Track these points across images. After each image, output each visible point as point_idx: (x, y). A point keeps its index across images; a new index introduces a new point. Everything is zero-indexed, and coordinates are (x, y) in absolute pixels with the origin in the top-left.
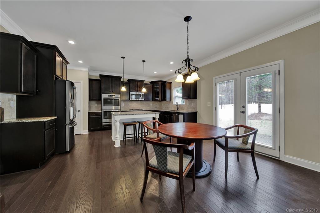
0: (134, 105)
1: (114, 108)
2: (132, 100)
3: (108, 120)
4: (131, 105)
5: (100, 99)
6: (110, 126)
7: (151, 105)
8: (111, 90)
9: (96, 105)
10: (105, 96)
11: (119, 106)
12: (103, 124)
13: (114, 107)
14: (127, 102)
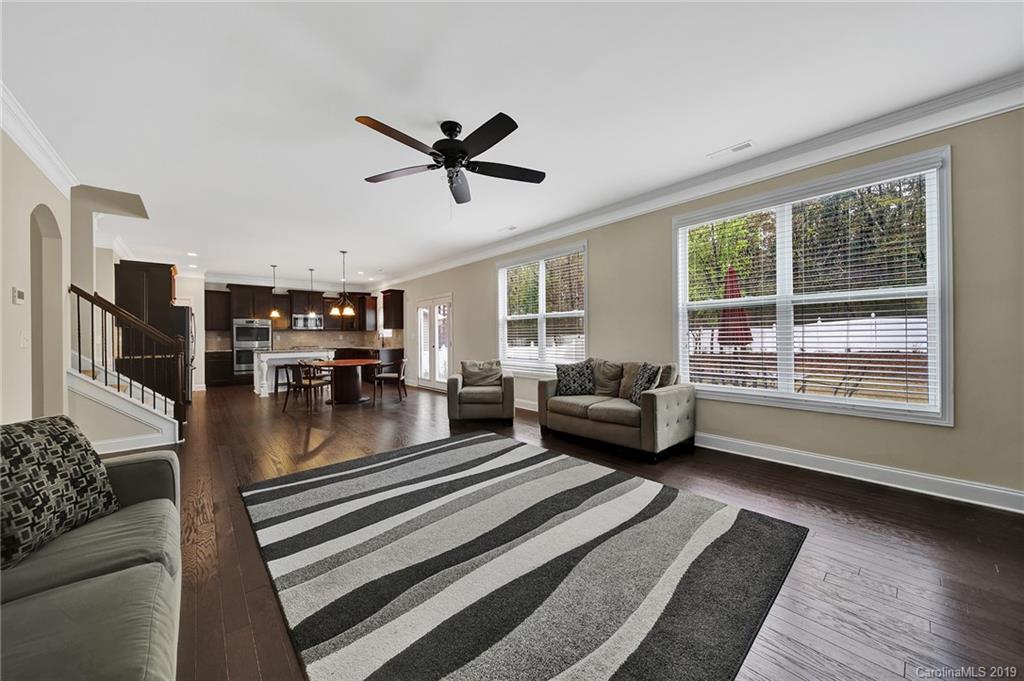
0: (302, 339)
1: (256, 344)
2: (298, 328)
3: (244, 367)
4: (293, 338)
5: (229, 328)
6: (251, 377)
7: (341, 337)
8: (251, 311)
9: (219, 339)
10: (238, 322)
11: (268, 339)
12: (235, 373)
13: (257, 342)
14: (285, 333)
